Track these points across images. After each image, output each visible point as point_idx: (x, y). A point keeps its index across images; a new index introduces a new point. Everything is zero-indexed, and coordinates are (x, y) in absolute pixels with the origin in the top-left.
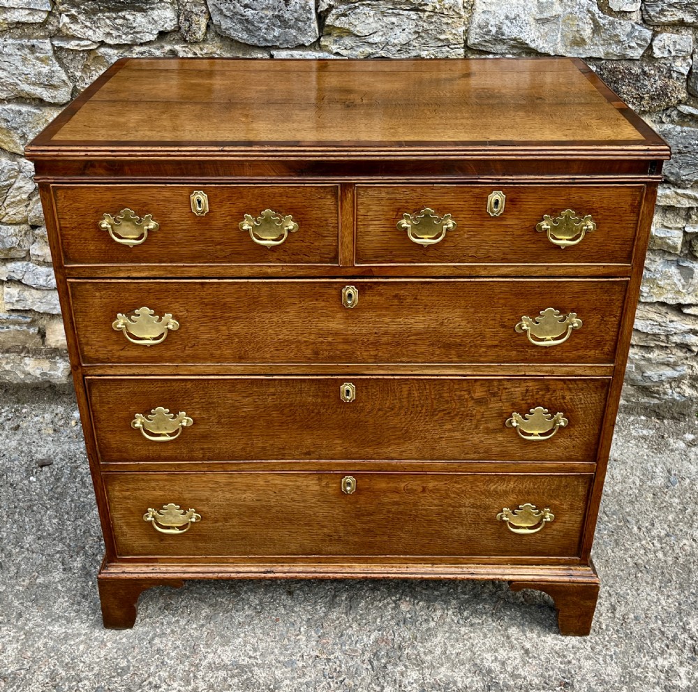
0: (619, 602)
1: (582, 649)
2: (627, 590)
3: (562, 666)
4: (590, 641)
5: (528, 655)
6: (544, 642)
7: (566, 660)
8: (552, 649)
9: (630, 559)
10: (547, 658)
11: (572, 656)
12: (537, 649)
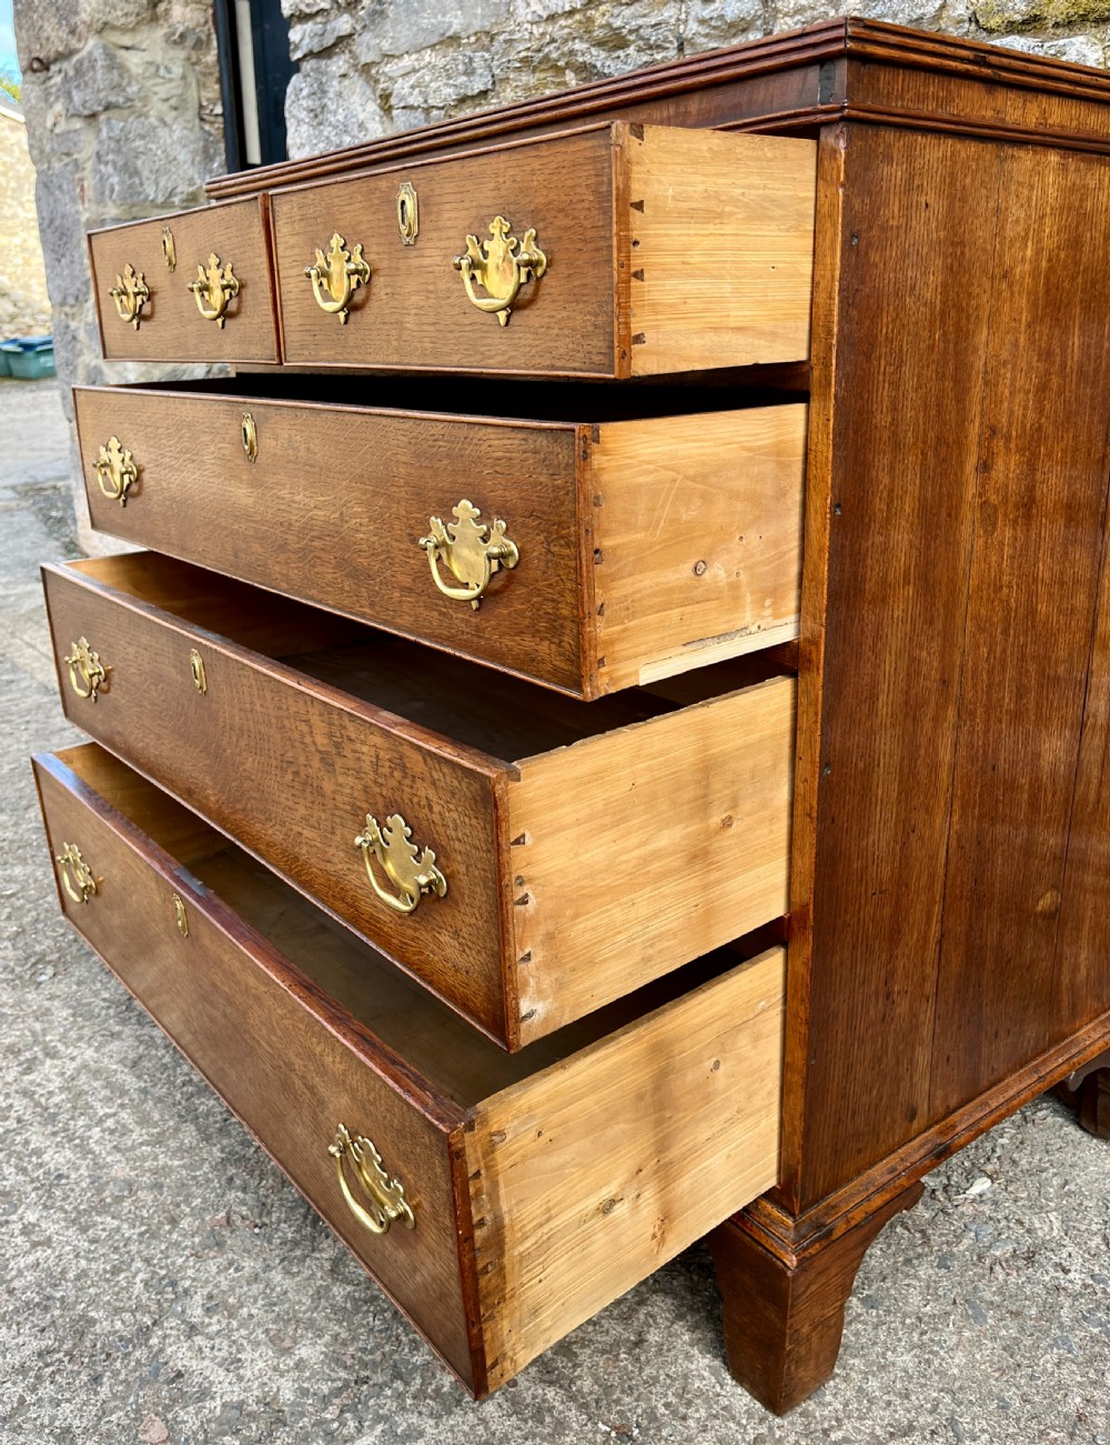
0: (933, 1432)
1: (739, 1424)
2: (983, 1431)
3: (662, 1410)
4: (770, 1428)
5: (631, 1349)
6: (688, 1357)
7: (682, 1410)
8: (686, 1377)
9: (1078, 1400)
10: (655, 1380)
11: (703, 1413)
12: (660, 1352)
